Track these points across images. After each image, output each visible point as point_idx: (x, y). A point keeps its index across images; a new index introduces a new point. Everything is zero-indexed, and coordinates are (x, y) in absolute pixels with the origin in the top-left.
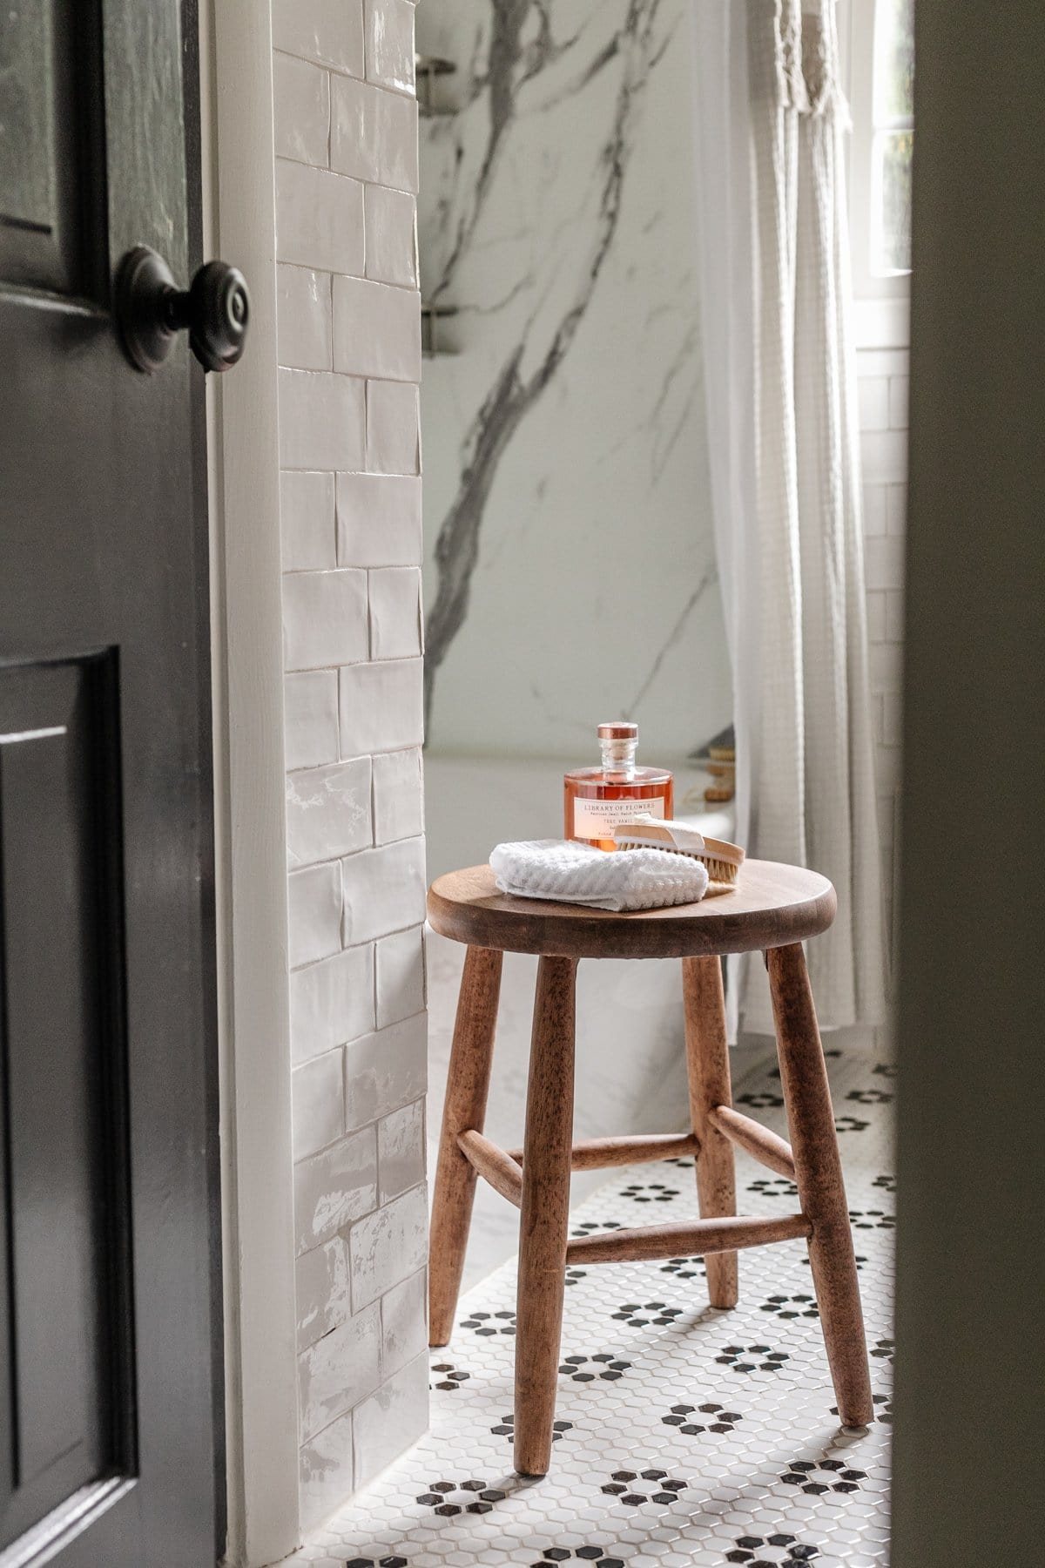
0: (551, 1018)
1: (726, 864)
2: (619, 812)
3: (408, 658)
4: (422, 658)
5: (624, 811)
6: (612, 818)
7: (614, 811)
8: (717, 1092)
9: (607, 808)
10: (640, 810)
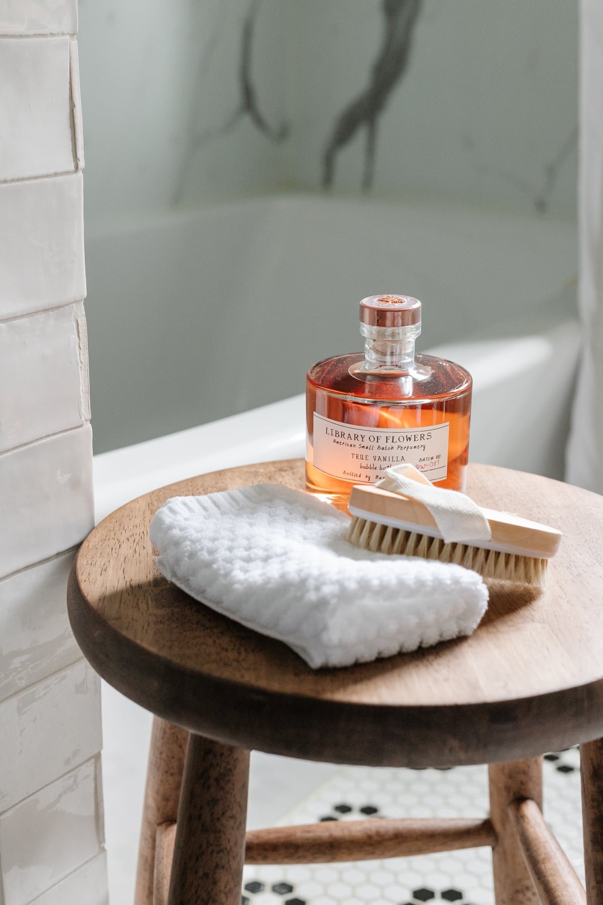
0: (200, 817)
1: (526, 560)
2: (376, 445)
3: (47, 176)
4: (80, 174)
5: (382, 443)
6: (364, 452)
7: (366, 443)
8: (522, 783)
9: (356, 437)
10: (405, 444)
